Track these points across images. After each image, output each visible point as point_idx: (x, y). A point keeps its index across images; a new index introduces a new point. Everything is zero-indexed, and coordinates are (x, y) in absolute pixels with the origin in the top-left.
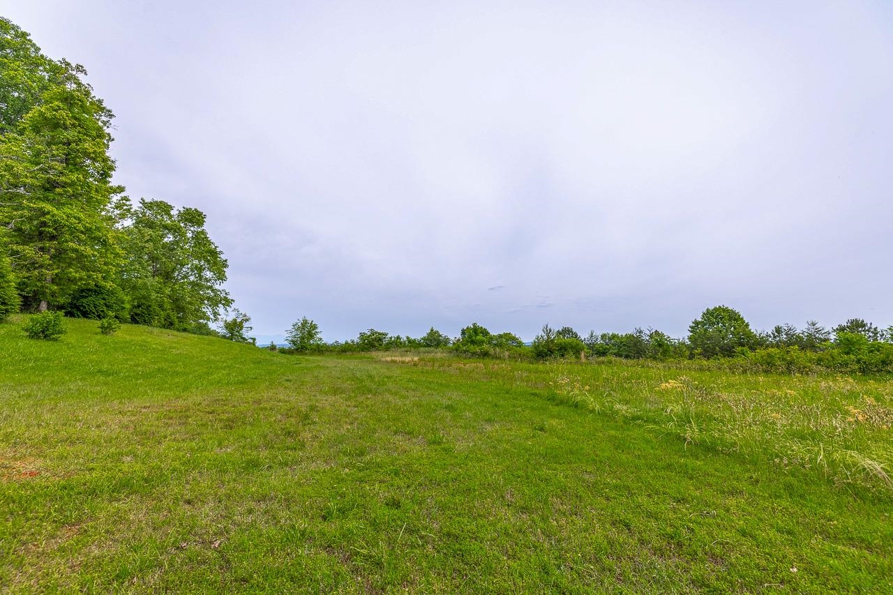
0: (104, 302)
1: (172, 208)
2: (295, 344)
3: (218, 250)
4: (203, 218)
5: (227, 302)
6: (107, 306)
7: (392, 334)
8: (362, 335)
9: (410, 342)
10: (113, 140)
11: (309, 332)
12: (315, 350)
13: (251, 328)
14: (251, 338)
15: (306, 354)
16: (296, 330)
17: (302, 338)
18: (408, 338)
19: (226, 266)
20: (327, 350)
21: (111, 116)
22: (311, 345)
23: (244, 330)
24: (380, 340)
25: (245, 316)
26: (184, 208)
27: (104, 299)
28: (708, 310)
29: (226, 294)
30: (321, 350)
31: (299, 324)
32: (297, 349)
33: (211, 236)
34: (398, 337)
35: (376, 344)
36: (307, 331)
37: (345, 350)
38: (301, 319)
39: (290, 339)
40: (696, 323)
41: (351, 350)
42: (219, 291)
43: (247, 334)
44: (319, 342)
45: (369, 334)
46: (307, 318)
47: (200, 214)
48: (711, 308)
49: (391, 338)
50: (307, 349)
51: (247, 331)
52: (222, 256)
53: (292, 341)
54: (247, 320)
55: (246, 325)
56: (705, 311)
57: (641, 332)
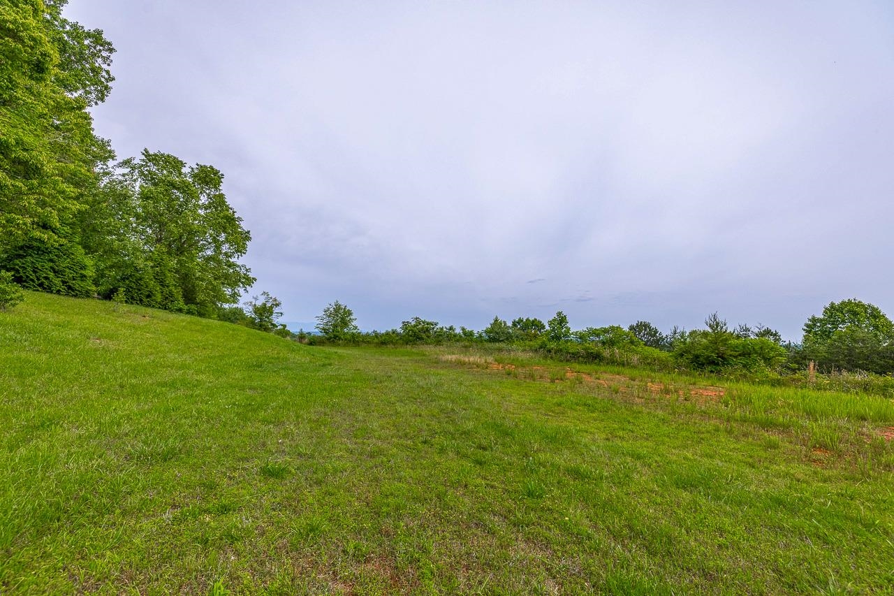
0: (51, 264)
1: (183, 164)
2: (326, 333)
3: (236, 216)
4: (220, 178)
5: (249, 281)
6: (55, 272)
7: (443, 324)
8: (405, 324)
9: (465, 333)
10: (113, 79)
11: (343, 319)
12: (350, 341)
13: (281, 313)
14: (282, 325)
15: (339, 345)
16: (329, 316)
17: (335, 326)
18: (463, 329)
19: (249, 239)
20: (363, 341)
21: (111, 50)
22: (345, 334)
23: (274, 315)
24: (428, 330)
25: (275, 300)
26: (197, 165)
27: (51, 261)
28: (832, 304)
29: (247, 270)
30: (357, 340)
31: (331, 309)
32: (329, 339)
33: (229, 201)
34: (451, 328)
35: (424, 336)
36: (340, 316)
37: (383, 341)
38: (333, 304)
39: (321, 326)
40: (814, 320)
41: (392, 342)
42: (238, 266)
43: (277, 320)
44: (354, 331)
45: (413, 323)
46: (340, 303)
47: (216, 173)
48: (837, 302)
49: (442, 329)
50: (340, 339)
51: (277, 317)
52: (242, 224)
53: (324, 329)
54: (277, 305)
55: (276, 310)
56: (828, 306)
57: (747, 330)
